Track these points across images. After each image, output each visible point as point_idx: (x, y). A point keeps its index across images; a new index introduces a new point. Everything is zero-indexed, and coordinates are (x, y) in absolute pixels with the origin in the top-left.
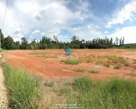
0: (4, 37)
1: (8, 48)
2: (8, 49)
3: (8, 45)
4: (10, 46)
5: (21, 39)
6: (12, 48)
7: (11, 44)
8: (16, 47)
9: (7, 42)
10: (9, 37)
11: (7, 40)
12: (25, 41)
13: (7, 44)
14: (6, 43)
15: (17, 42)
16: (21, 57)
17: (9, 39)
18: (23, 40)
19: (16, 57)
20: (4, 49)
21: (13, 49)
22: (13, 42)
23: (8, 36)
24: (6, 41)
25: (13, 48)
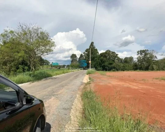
0: (98, 52)
1: (107, 68)
2: (106, 70)
3: (106, 64)
4: (110, 66)
5: (137, 54)
6: (114, 68)
7: (112, 62)
8: (123, 66)
9: (105, 59)
10: (110, 51)
11: (105, 57)
12: (148, 56)
13: (104, 62)
14: (101, 61)
15: (126, 58)
16: (135, 84)
17: (109, 54)
18: (141, 54)
19: (121, 83)
20: (98, 70)
21: (117, 70)
22: (116, 58)
23: (107, 51)
24: (102, 58)
25: (117, 68)
